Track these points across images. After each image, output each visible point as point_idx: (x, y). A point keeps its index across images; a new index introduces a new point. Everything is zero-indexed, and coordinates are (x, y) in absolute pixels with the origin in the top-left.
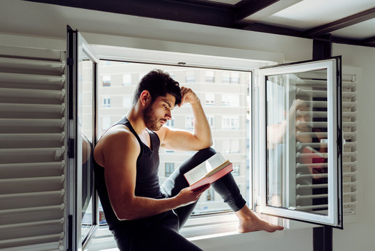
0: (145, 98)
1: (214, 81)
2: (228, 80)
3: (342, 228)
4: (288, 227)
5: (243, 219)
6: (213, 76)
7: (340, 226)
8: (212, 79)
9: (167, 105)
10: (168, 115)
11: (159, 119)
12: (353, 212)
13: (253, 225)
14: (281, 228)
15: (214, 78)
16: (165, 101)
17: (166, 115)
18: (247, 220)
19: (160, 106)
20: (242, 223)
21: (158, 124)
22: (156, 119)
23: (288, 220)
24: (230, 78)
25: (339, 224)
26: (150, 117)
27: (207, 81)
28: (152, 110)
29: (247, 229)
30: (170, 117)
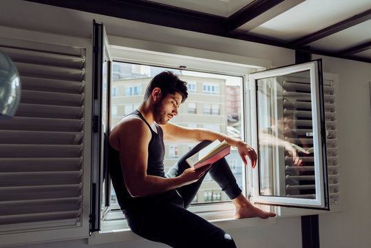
0: (156, 94)
1: (195, 112)
2: (209, 111)
3: (329, 210)
4: (279, 214)
5: (239, 206)
6: (195, 107)
7: (327, 208)
8: (194, 110)
9: (175, 103)
10: (175, 111)
11: (167, 113)
12: (336, 202)
13: (248, 211)
14: (273, 215)
15: (196, 110)
16: (174, 98)
17: (173, 111)
18: (242, 206)
19: (169, 103)
20: (238, 210)
21: (166, 118)
22: (165, 113)
23: (279, 207)
24: (211, 110)
25: (326, 205)
26: (160, 111)
27: (189, 112)
28: (161, 105)
29: (243, 215)
30: (177, 113)
